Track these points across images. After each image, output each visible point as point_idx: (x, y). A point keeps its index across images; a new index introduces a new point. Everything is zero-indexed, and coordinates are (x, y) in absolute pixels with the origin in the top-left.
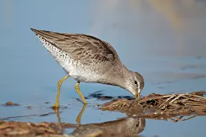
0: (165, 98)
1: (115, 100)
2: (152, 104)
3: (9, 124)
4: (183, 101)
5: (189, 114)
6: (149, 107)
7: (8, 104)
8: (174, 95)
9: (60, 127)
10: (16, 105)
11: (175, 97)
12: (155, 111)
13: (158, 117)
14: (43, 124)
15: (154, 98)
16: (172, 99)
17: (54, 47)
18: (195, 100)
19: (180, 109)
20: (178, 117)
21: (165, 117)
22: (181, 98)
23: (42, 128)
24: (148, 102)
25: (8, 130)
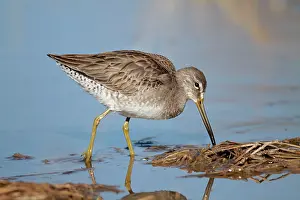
0: (244, 148)
1: (171, 152)
2: (225, 157)
3: (18, 186)
4: (271, 152)
5: (279, 171)
6: (221, 161)
7: (17, 157)
8: (257, 144)
9: (92, 190)
10: (27, 158)
11: (258, 147)
12: (229, 167)
13: (234, 175)
14: (68, 186)
15: (229, 148)
16: (254, 149)
17: (83, 78)
18: (288, 150)
19: (267, 163)
20: (264, 175)
21: (244, 175)
22: (268, 148)
23: (65, 192)
24: (220, 154)
25: (16, 194)
